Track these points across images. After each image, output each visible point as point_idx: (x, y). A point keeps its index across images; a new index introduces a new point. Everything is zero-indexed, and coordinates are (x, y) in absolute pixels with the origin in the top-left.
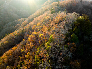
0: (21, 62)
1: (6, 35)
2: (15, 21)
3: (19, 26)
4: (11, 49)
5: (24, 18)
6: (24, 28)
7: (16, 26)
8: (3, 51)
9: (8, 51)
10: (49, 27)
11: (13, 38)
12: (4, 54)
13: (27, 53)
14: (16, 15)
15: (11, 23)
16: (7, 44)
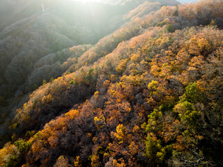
0: (100, 149)
1: (44, 81)
2: (64, 50)
3: (72, 63)
4: (62, 115)
5: (85, 45)
6: (94, 67)
7: (66, 63)
8: (39, 119)
9: (54, 119)
10: (172, 62)
11: (64, 88)
12: (47, 125)
13: (117, 127)
14: (65, 37)
15: (52, 55)
16: (50, 102)
